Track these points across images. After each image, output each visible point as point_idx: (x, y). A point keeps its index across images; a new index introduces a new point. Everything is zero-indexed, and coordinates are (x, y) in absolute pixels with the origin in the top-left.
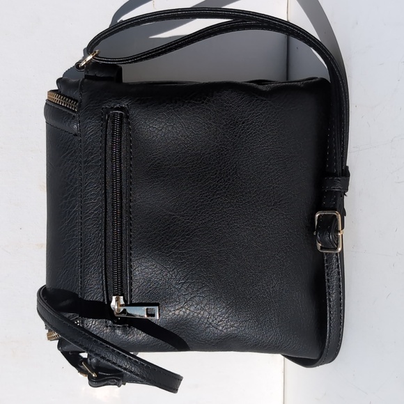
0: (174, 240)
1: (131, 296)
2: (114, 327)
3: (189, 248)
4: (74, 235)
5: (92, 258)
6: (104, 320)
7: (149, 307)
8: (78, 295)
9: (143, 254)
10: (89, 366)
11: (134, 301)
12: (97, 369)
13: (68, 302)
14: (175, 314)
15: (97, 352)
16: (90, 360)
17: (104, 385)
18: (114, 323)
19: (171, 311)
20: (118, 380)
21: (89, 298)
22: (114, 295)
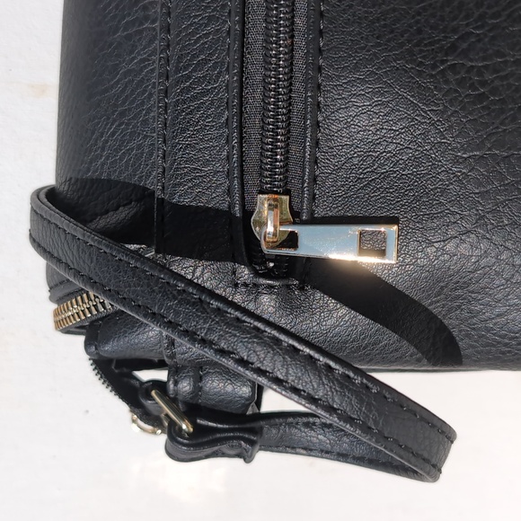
0: (455, 31)
1: (313, 198)
2: (255, 285)
3: (499, 54)
4: (146, 18)
5: (199, 81)
6: (230, 265)
7: (369, 228)
8: (153, 193)
9: (356, 68)
10: (172, 401)
11: (319, 212)
12: (192, 409)
13: (123, 214)
14: (445, 252)
15: (223, 345)
16: (176, 383)
17: (207, 457)
18: (257, 274)
19: (431, 244)
20: (252, 443)
21: (186, 201)
22: (262, 192)
